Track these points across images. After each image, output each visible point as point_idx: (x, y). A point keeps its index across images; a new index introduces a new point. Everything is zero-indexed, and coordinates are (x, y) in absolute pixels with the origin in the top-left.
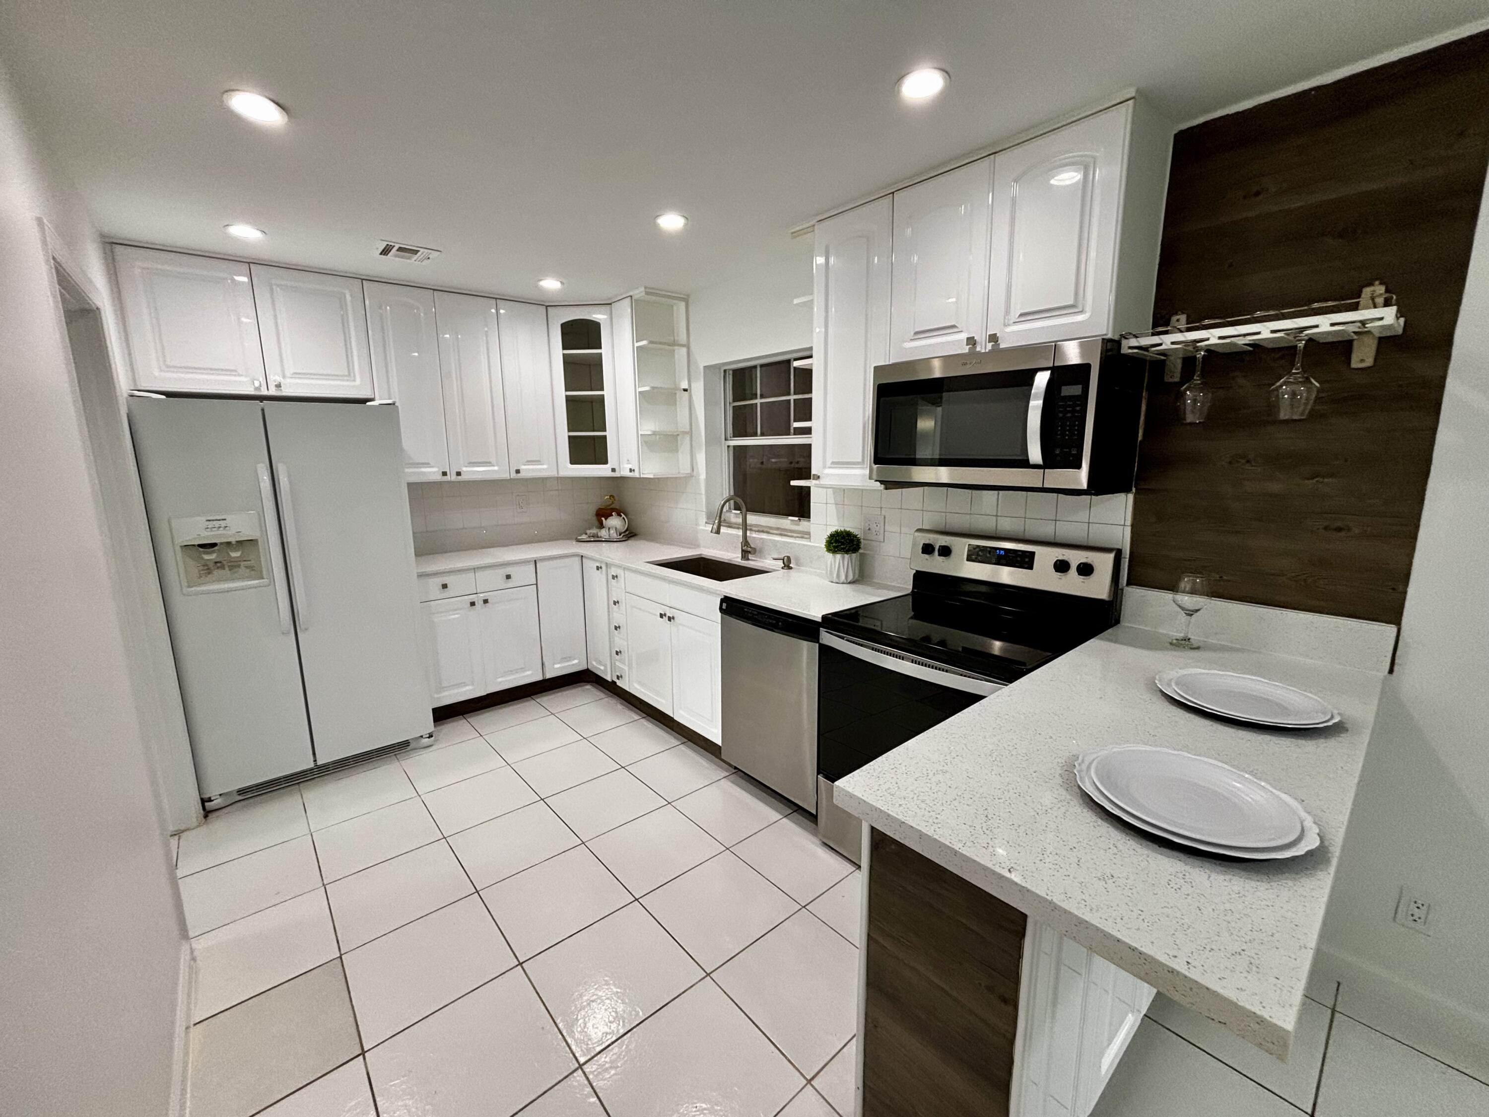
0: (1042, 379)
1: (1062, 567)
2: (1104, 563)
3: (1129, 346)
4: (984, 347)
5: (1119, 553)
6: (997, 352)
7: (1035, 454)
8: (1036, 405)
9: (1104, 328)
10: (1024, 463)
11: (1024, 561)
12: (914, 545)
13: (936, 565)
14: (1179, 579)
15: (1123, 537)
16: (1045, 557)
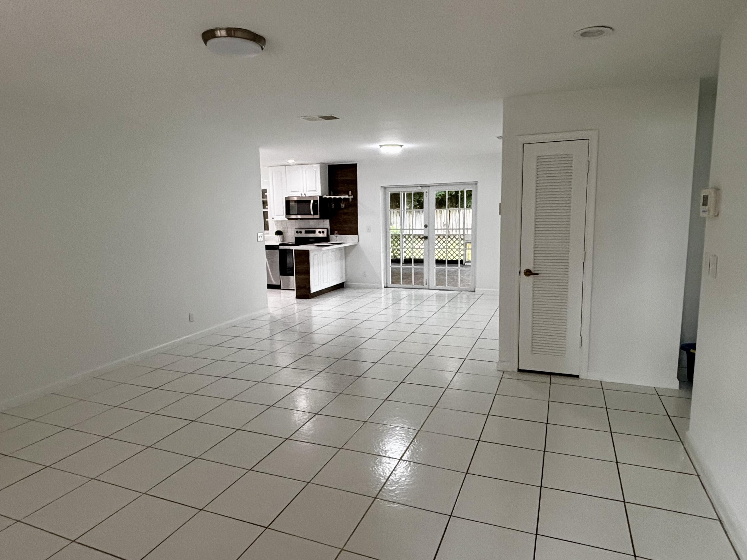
0: (312, 202)
1: (320, 232)
2: (325, 231)
3: (324, 197)
4: (304, 196)
5: (327, 230)
6: (305, 197)
7: (312, 213)
8: (311, 205)
9: (320, 194)
10: (311, 214)
11: (314, 232)
12: (294, 232)
13: (299, 235)
14: (334, 232)
15: (328, 227)
16: (317, 231)
